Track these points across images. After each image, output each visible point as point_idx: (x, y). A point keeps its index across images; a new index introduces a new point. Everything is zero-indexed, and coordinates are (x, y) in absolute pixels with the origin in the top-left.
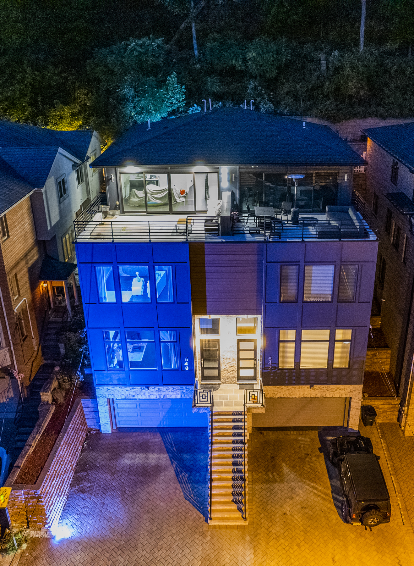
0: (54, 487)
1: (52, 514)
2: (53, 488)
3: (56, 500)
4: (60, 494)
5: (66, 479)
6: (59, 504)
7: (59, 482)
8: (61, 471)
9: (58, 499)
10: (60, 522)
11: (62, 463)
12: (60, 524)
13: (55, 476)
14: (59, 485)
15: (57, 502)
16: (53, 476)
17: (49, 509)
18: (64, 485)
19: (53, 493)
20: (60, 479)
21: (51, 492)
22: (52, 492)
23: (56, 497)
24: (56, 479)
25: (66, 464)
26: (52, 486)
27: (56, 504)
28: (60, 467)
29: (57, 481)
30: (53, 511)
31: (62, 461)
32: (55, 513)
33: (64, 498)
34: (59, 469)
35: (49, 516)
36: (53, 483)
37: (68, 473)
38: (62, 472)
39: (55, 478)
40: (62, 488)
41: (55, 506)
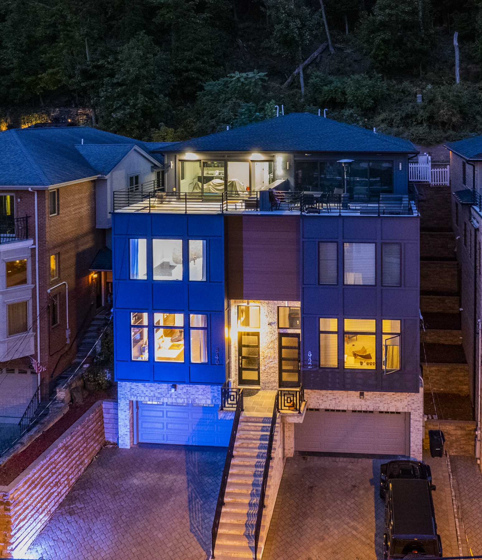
0: (34, 498)
1: (20, 532)
2: (31, 497)
3: (32, 516)
4: (40, 510)
5: (56, 494)
6: (34, 524)
7: (43, 494)
8: (50, 480)
9: (35, 516)
10: (29, 549)
11: (54, 471)
12: (29, 551)
13: (39, 483)
14: (42, 499)
15: (32, 519)
16: (36, 482)
17: (19, 524)
18: (49, 501)
19: (30, 505)
20: (46, 491)
21: (26, 502)
22: (29, 503)
23: (33, 513)
24: (40, 488)
25: (60, 474)
26: (30, 496)
27: (30, 522)
28: (50, 475)
29: (41, 491)
30: (23, 529)
31: (54, 468)
32: (26, 533)
33: (46, 519)
34: (48, 477)
35: (15, 534)
36: (34, 491)
37: (61, 488)
38: (52, 482)
39: (38, 487)
40: (46, 504)
41: (29, 524)
